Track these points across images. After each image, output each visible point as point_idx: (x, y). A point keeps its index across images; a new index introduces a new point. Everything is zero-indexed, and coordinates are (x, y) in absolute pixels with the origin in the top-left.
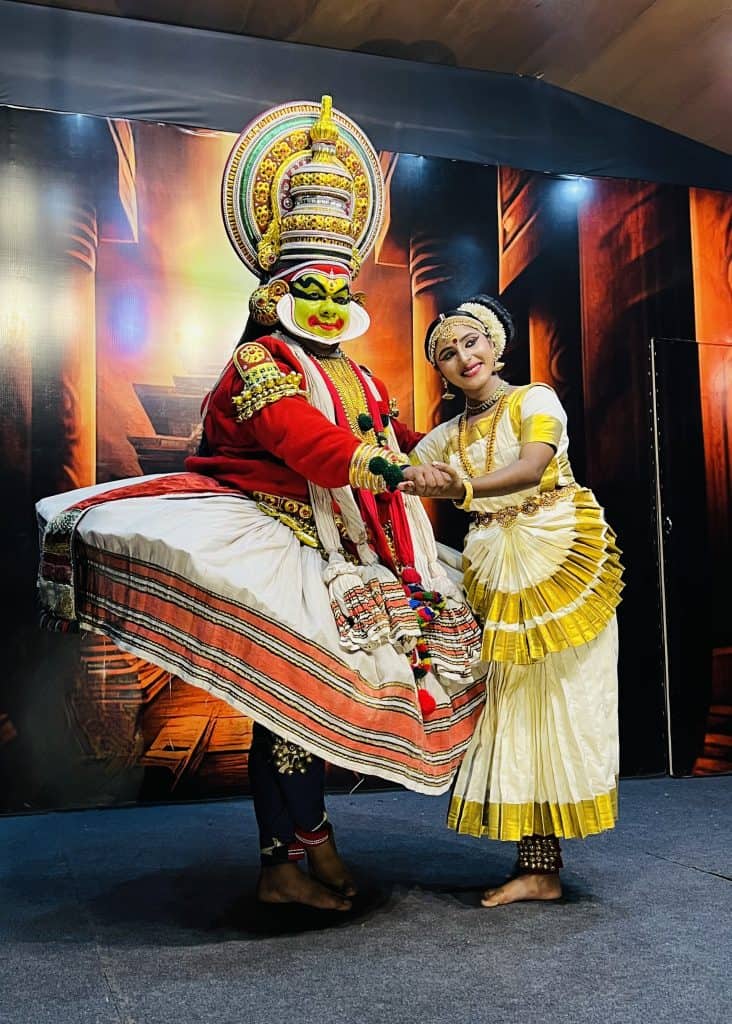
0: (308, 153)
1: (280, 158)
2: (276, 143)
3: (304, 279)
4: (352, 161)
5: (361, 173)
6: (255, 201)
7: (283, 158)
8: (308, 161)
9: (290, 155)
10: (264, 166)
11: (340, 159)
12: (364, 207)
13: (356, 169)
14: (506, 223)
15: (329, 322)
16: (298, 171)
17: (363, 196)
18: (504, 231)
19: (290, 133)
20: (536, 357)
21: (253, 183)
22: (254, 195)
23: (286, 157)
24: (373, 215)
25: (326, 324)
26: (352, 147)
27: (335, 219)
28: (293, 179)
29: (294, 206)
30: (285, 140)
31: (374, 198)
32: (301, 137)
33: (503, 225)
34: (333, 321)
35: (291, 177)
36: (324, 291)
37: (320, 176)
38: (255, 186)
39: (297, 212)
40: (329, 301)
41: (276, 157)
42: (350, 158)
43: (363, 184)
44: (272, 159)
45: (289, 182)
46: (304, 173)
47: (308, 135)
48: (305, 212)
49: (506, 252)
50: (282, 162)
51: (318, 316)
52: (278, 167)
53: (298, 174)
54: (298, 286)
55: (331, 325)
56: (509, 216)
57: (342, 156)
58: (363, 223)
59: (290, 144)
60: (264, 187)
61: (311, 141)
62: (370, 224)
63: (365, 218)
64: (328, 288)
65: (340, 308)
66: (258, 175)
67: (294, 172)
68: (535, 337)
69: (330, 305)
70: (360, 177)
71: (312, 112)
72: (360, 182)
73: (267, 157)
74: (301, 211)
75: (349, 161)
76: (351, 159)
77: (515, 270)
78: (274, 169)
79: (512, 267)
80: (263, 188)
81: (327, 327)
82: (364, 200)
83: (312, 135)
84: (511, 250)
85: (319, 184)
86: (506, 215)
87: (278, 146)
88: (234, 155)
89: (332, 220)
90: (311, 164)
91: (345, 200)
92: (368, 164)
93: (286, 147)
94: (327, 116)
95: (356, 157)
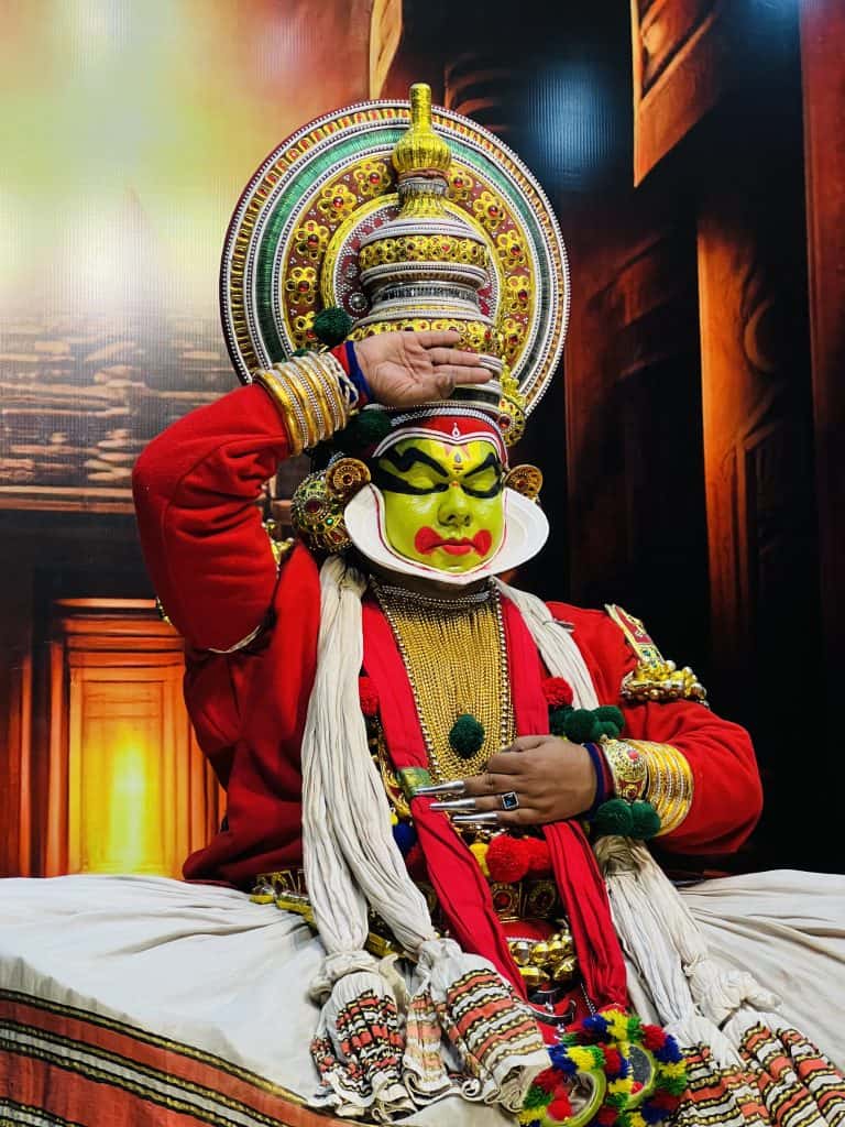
0: (391, 200)
1: (334, 214)
2: (324, 186)
3: (400, 451)
4: (489, 204)
5: (509, 227)
6: (289, 305)
7: (341, 216)
8: (393, 213)
9: (354, 209)
10: (301, 235)
11: (461, 204)
12: (523, 294)
13: (497, 221)
14: (648, 37)
15: (458, 536)
16: (371, 237)
17: (519, 271)
18: (645, 52)
19: (351, 165)
20: (713, 317)
21: (282, 269)
22: (287, 293)
23: (346, 213)
24: (545, 306)
25: (452, 542)
26: (486, 177)
27: (454, 323)
28: (363, 254)
29: (371, 306)
30: (340, 181)
31: (544, 273)
32: (374, 169)
33: (641, 42)
34: (469, 533)
35: (359, 250)
36: (444, 472)
37: (415, 241)
38: (288, 276)
39: (376, 317)
40: (457, 492)
41: (327, 214)
42: (482, 201)
43: (516, 249)
44: (319, 218)
45: (356, 260)
46: (383, 239)
47: (390, 164)
48: (390, 315)
49: (648, 99)
50: (339, 223)
51: (435, 527)
52: (332, 233)
53: (371, 243)
54: (389, 467)
55: (465, 542)
56: (654, 21)
57: (464, 196)
58: (526, 326)
59: (353, 187)
60: (305, 275)
61: (394, 174)
62: (542, 327)
63: (528, 315)
64: (449, 464)
65: (482, 508)
66: (292, 253)
67: (365, 239)
68: (711, 276)
69: (459, 500)
70: (508, 236)
71: (394, 117)
72: (510, 245)
73: (307, 217)
74: (383, 315)
75: (481, 206)
76: (485, 202)
77: (668, 133)
78: (323, 238)
79: (660, 127)
80: (304, 278)
81: (456, 548)
82: (521, 279)
83: (396, 164)
84: (660, 93)
85: (413, 259)
86: (646, 22)
87: (329, 193)
88: (241, 220)
89: (446, 325)
90: (398, 221)
91: (474, 284)
92: (522, 206)
93: (345, 192)
94: (423, 122)
95: (496, 195)
